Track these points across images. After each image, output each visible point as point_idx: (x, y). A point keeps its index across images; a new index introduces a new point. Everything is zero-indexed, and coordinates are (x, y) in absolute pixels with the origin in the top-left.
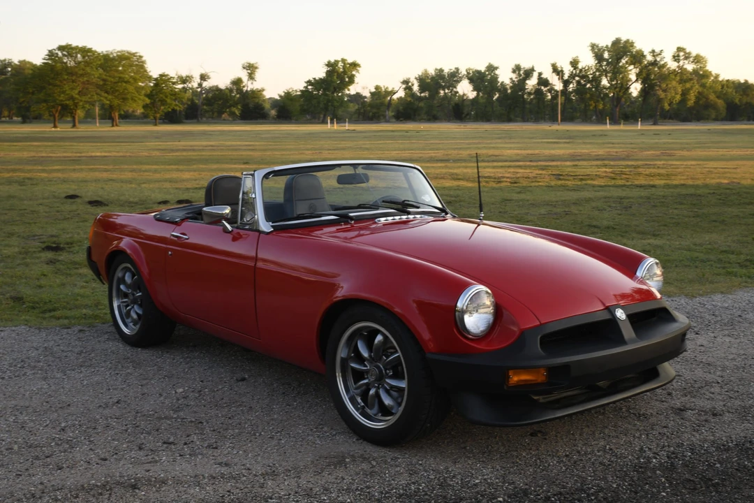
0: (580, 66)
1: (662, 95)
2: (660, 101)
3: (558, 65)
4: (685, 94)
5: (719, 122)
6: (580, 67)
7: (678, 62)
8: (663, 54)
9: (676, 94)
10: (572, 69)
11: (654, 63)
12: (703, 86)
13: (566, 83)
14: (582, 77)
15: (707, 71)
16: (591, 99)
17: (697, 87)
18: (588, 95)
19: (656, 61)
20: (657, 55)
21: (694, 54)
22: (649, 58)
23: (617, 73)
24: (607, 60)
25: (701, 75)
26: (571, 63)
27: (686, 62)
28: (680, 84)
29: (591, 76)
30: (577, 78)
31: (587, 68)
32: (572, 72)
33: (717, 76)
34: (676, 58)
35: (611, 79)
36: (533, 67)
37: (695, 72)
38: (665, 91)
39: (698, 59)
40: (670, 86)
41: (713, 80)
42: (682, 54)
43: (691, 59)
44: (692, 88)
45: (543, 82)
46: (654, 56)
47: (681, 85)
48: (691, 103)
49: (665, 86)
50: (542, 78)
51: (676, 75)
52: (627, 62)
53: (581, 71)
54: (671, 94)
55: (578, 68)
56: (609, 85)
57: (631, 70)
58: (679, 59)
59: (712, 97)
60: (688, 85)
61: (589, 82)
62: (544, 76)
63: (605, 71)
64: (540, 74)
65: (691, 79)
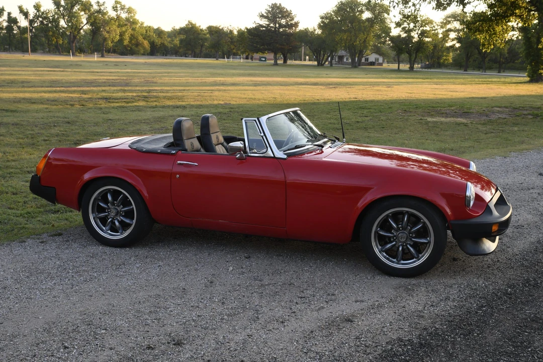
0: (42, 9)
1: (107, 35)
2: (105, 39)
3: (24, 7)
4: (122, 35)
5: (147, 57)
6: (42, 11)
7: (117, 12)
8: (106, 5)
9: (116, 35)
10: (36, 11)
11: (99, 12)
12: (134, 29)
13: (31, 22)
14: (45, 18)
15: (135, 19)
16: (53, 36)
17: (130, 30)
18: (51, 33)
19: (100, 9)
20: (101, 5)
21: (127, 7)
22: (95, 7)
23: (72, 17)
24: (64, 7)
25: (131, 22)
26: (34, 6)
27: (122, 12)
28: (118, 27)
29: (51, 18)
30: (40, 19)
31: (47, 11)
32: (36, 14)
33: (142, 24)
34: (115, 9)
35: (67, 21)
36: (3, 7)
37: (127, 20)
38: (108, 32)
39: (130, 11)
40: (112, 29)
41: (139, 26)
42: (118, 6)
43: (126, 10)
44: (126, 30)
45: (12, 21)
46: (99, 6)
47: (119, 29)
48: (126, 42)
49: (108, 28)
50: (11, 17)
51: (115, 21)
52: (79, 9)
53: (43, 13)
54: (113, 35)
55: (40, 11)
56: (66, 26)
57: (82, 15)
58: (117, 10)
59: (140, 38)
60: (124, 29)
61: (50, 22)
62: (13, 15)
63: (63, 14)
64: (9, 14)
65: (126, 25)
